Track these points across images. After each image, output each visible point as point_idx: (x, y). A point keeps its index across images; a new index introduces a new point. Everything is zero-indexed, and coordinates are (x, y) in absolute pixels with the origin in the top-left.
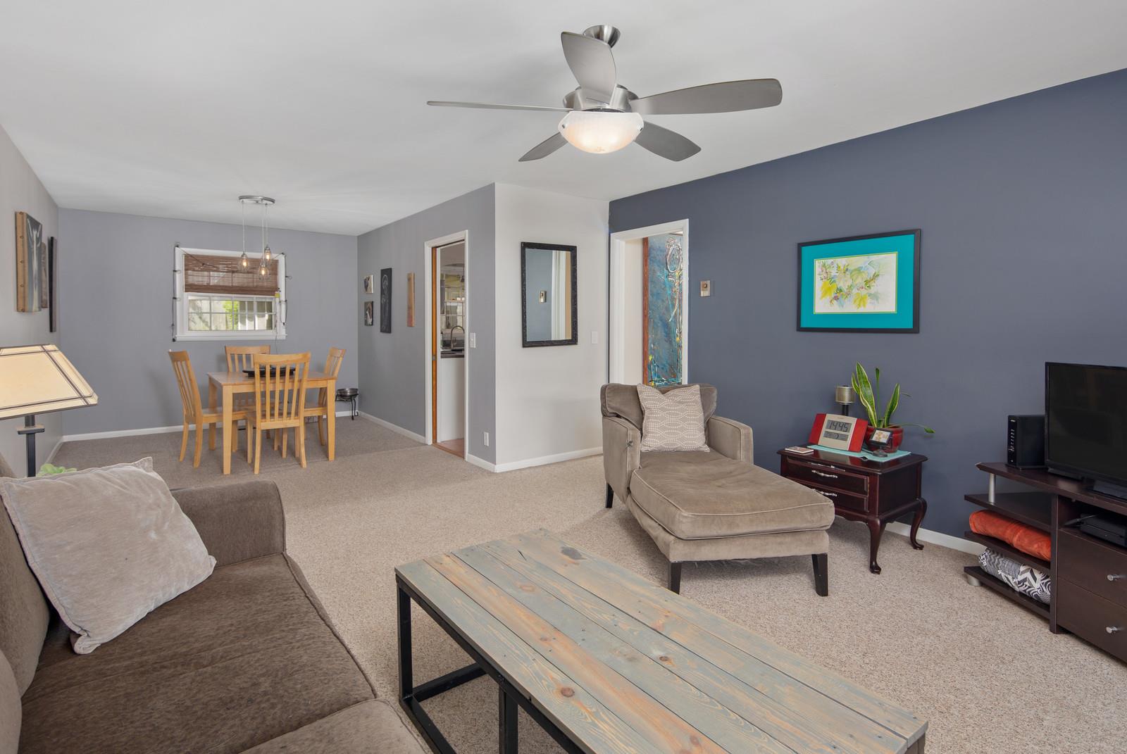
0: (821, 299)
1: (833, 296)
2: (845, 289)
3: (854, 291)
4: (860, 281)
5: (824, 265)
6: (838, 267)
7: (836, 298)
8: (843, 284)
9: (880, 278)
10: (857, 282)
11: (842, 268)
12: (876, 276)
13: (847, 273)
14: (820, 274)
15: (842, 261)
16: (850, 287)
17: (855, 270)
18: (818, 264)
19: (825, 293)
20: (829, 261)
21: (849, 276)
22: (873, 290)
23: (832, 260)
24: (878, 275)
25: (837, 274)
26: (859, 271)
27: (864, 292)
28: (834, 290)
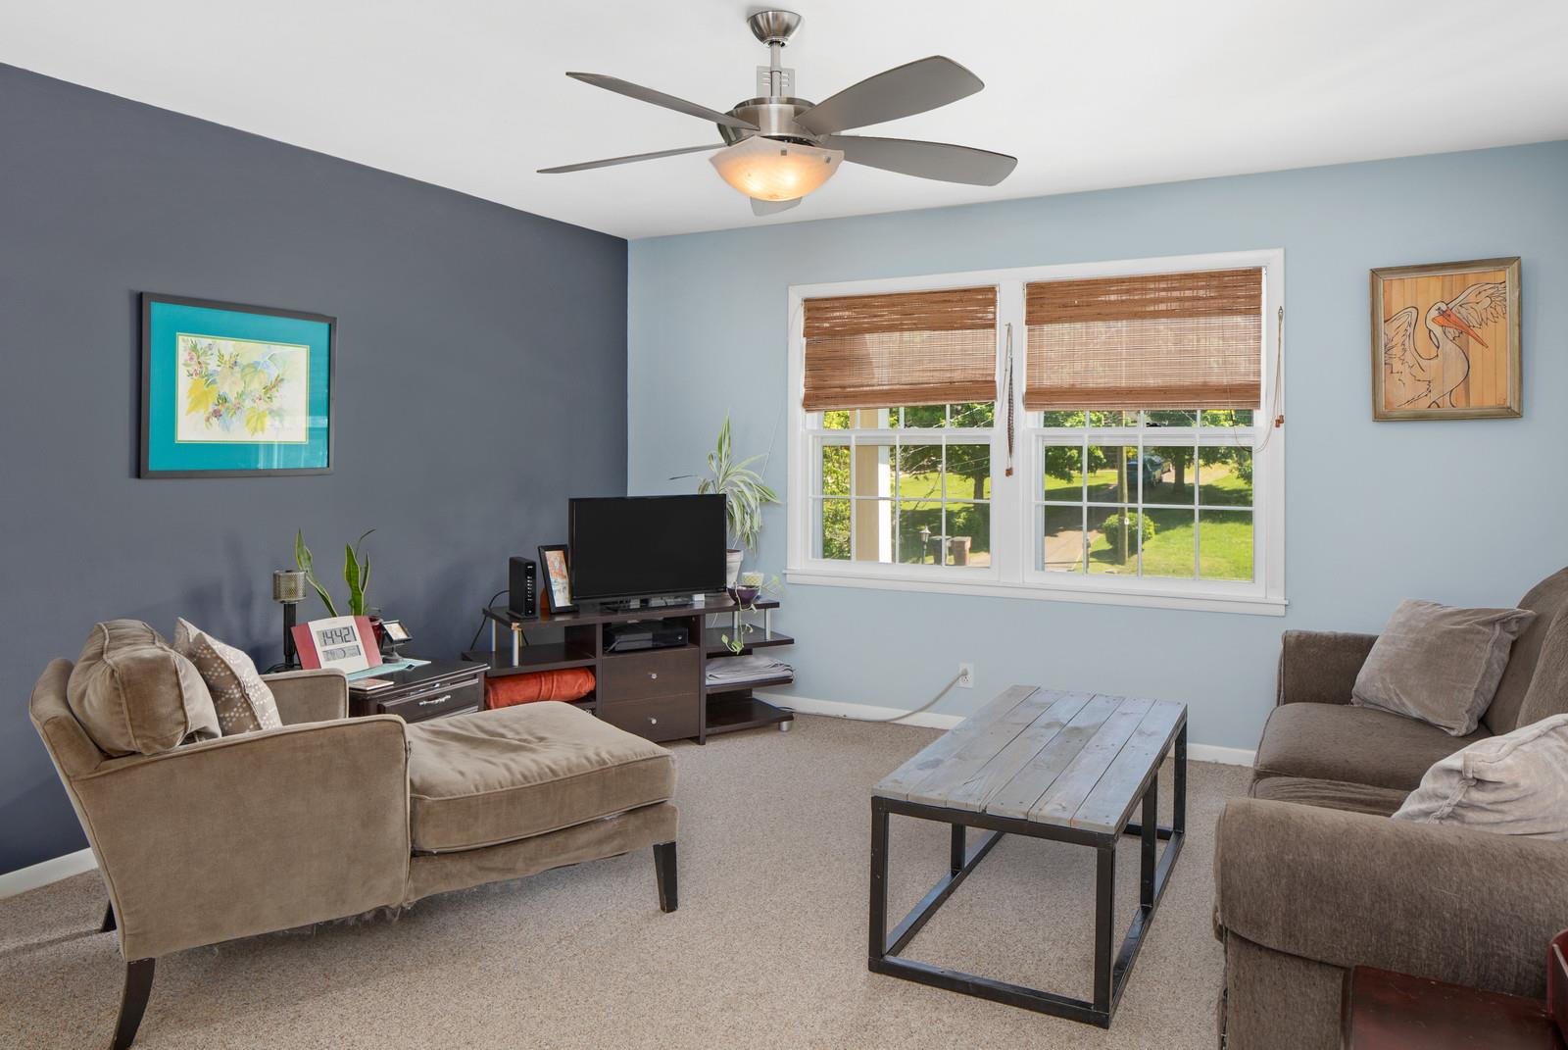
0: (189, 412)
1: (211, 410)
2: (232, 397)
3: (248, 404)
4: (256, 387)
5: (195, 346)
6: (221, 356)
7: (217, 414)
8: (230, 388)
9: (285, 385)
10: (252, 387)
11: (226, 358)
12: (279, 381)
13: (237, 369)
14: (185, 365)
15: (227, 346)
16: (241, 395)
17: (248, 365)
18: (184, 342)
19: (196, 403)
20: (204, 341)
21: (239, 375)
22: (276, 404)
23: (210, 341)
24: (282, 380)
25: (219, 369)
26: (256, 368)
27: (263, 406)
28: (213, 399)
